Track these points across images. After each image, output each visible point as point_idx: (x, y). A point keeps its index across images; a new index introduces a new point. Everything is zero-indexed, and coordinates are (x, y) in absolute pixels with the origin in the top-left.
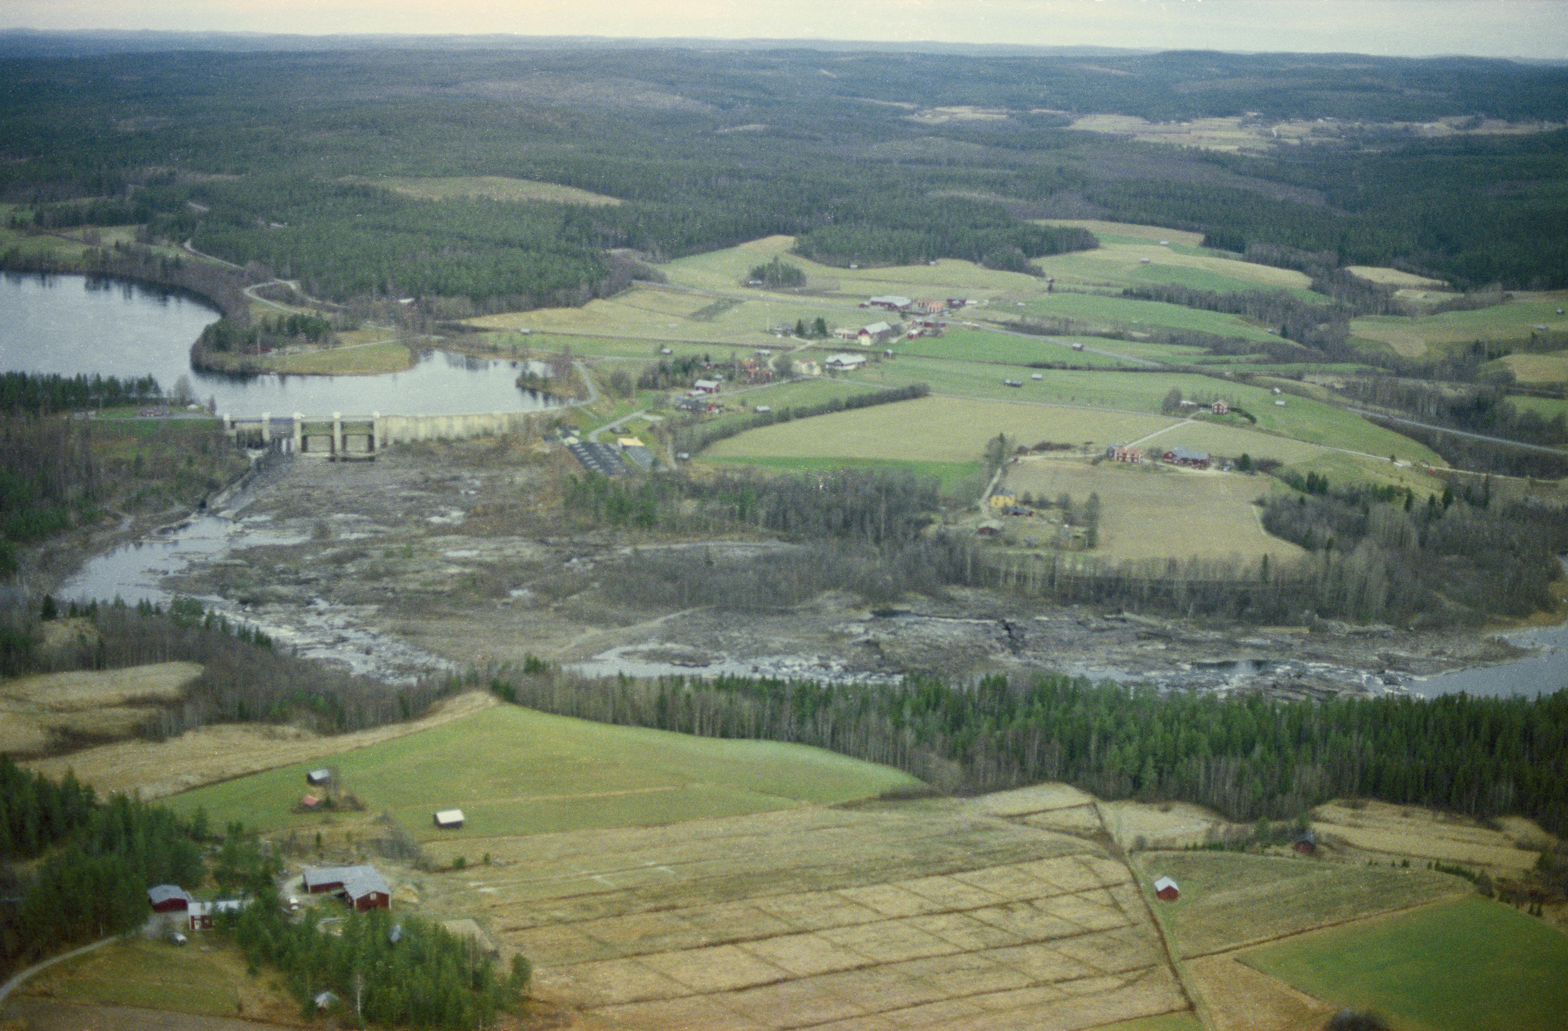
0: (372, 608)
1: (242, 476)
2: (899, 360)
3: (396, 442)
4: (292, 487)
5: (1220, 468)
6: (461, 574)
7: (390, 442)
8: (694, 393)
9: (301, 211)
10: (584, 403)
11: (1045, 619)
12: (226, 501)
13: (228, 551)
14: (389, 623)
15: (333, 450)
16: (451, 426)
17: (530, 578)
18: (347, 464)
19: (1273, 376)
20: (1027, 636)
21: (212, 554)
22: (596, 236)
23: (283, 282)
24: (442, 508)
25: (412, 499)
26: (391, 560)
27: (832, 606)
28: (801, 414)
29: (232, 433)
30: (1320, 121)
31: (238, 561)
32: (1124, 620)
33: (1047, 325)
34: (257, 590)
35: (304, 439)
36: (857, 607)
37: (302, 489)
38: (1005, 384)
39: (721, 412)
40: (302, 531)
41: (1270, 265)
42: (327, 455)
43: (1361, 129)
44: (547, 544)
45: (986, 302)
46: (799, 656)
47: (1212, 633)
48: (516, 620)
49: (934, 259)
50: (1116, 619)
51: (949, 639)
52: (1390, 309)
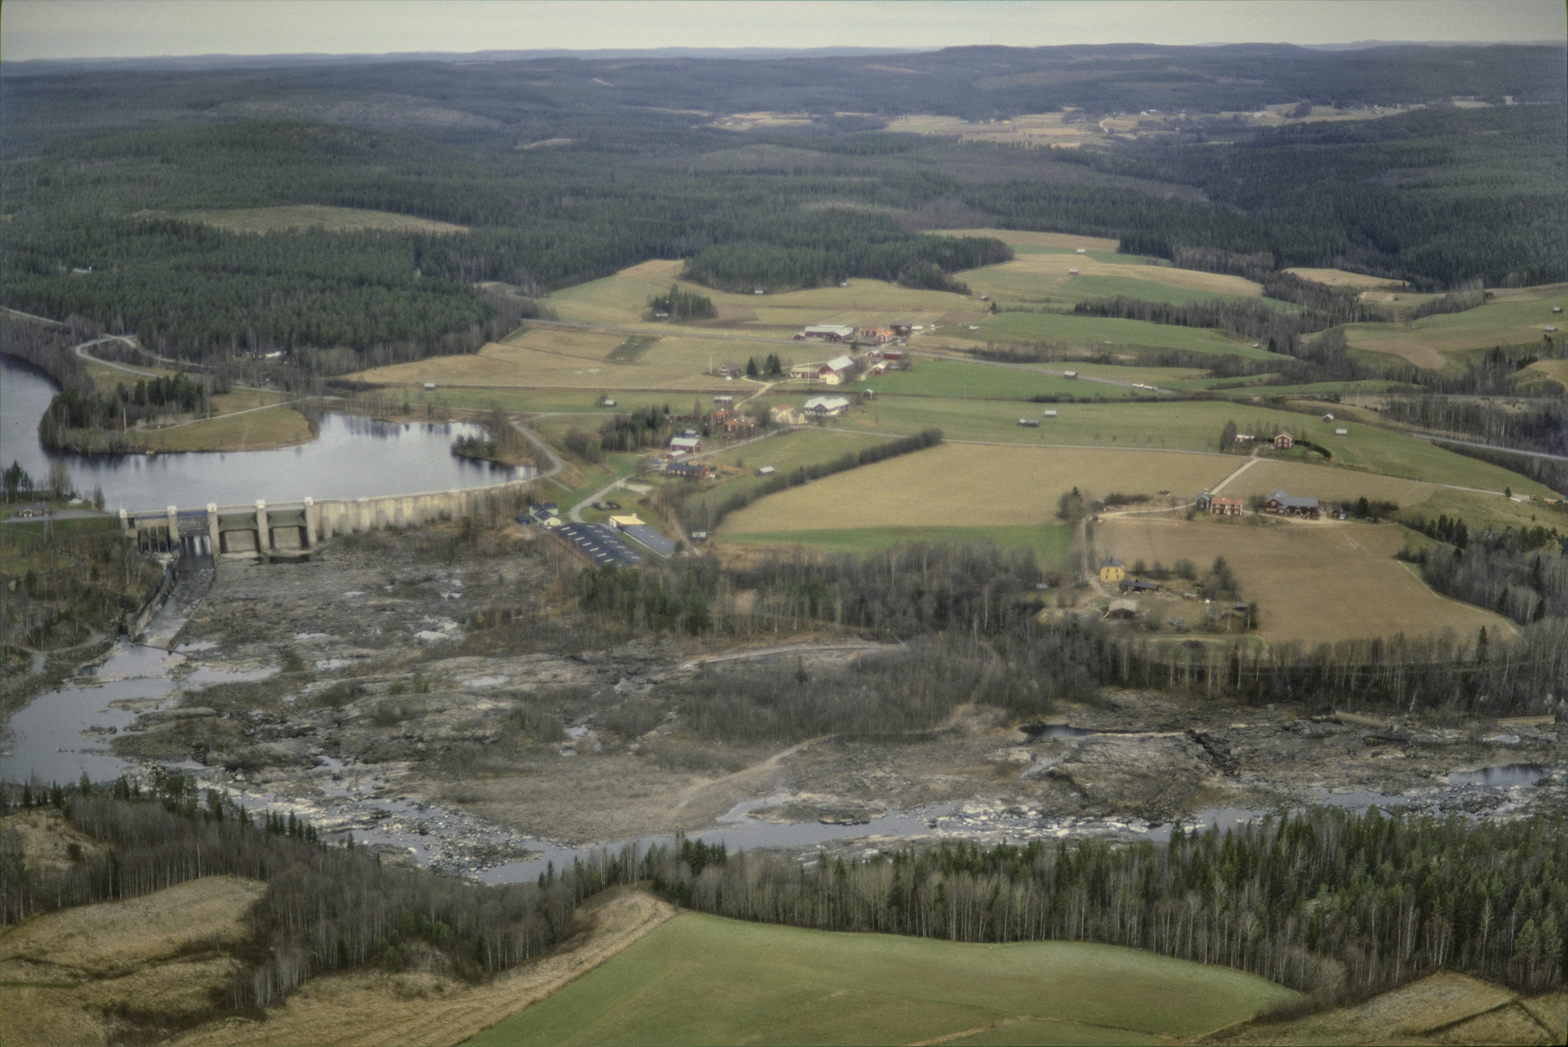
0: (401, 768)
1: (158, 590)
2: (882, 401)
3: (335, 534)
4: (228, 600)
5: (1335, 515)
6: (497, 711)
7: (328, 535)
8: (675, 454)
9: (105, 254)
10: (552, 473)
11: (1243, 726)
12: (148, 624)
13: (179, 694)
14: (433, 786)
15: (258, 548)
16: (399, 511)
17: (584, 710)
18: (285, 566)
19: (1307, 399)
20: (1234, 752)
21: (162, 701)
22: (458, 269)
23: (113, 338)
24: (427, 619)
25: (384, 609)
26: (403, 697)
27: (974, 725)
28: (816, 474)
29: (133, 533)
30: (1144, 113)
31: (202, 710)
32: (1338, 722)
33: (1021, 351)
34: (245, 750)
35: (222, 535)
36: (1005, 725)
37: (241, 603)
38: (1020, 424)
39: (717, 477)
40: (265, 662)
41: (1206, 270)
42: (254, 554)
43: (1189, 121)
44: (584, 662)
45: (933, 327)
46: (978, 802)
47: (1447, 731)
48: (594, 771)
49: (844, 280)
50: (1326, 720)
51: (1147, 763)
52: (1367, 314)
